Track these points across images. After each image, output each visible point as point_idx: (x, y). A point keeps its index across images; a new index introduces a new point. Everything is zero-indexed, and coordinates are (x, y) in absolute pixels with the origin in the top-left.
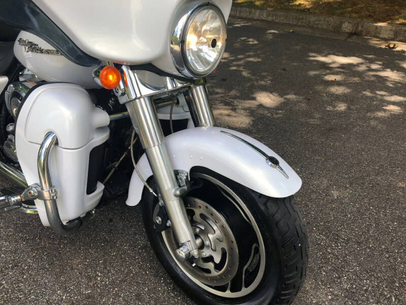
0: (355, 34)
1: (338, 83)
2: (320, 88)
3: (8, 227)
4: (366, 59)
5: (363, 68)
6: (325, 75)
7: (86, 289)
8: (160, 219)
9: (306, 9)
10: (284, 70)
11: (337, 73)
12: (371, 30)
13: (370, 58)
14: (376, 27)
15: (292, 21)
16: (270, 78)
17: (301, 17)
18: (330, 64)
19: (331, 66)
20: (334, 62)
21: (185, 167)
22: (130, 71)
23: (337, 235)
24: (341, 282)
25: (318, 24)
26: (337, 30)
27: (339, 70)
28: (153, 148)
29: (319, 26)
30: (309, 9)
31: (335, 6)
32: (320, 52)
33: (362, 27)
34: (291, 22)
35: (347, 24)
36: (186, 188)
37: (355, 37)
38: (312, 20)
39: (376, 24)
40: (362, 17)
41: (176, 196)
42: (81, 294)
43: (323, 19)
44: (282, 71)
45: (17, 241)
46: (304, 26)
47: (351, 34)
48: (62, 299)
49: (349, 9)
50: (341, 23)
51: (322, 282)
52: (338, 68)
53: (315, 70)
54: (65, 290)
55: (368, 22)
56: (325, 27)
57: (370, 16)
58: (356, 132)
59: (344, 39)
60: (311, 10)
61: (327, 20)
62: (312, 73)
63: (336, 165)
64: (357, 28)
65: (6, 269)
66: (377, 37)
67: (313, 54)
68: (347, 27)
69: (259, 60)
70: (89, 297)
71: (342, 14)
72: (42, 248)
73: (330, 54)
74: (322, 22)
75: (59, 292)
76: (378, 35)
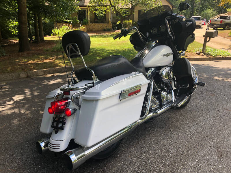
0: (28, 77)
12: (34, 74)
14: (36, 72)
26: (19, 77)
33: (30, 73)
43: (8, 75)
61: (11, 75)
64: (27, 74)
68: (23, 75)
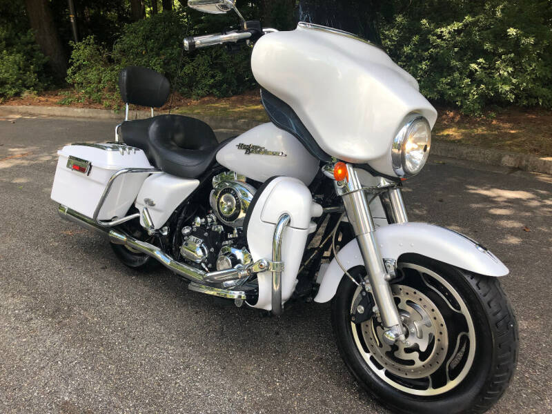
0: (519, 169)
1: (508, 218)
2: (486, 221)
3: (170, 333)
4: (537, 194)
5: (535, 203)
6: (490, 208)
7: (268, 392)
8: (362, 308)
9: (456, 140)
10: (441, 201)
11: (505, 207)
12: (539, 165)
13: (542, 194)
14: (545, 161)
15: (441, 153)
16: (425, 208)
17: (452, 148)
18: (495, 197)
19: (496, 199)
20: (499, 196)
21: (393, 256)
22: (351, 169)
23: (533, 362)
24: (544, 404)
25: (472, 157)
26: (497, 163)
27: (506, 204)
28: (365, 235)
29: (474, 159)
30: (459, 141)
31: (491, 138)
32: (481, 186)
33: (528, 161)
34: (439, 154)
35: (508, 157)
36: (394, 274)
37: (519, 172)
38: (465, 152)
39: (544, 159)
40: (525, 152)
41: (386, 280)
42: (262, 396)
43: (478, 151)
44: (439, 202)
45: (182, 346)
46: (455, 158)
47: (514, 169)
48: (244, 399)
49: (509, 142)
50: (500, 157)
51: (524, 403)
52: (505, 202)
53: (478, 203)
54: (245, 392)
55: (534, 156)
56: (480, 160)
57: (535, 150)
58: (538, 266)
59: (506, 173)
60: (463, 142)
61: (483, 152)
62: (474, 206)
63: (520, 296)
64: (520, 162)
65: (178, 369)
66: (546, 173)
67: (473, 187)
68: (508, 160)
69: (410, 190)
70: (271, 399)
71: (501, 147)
72: (211, 354)
73: (492, 187)
74: (477, 155)
75: (238, 393)
76: (547, 171)
